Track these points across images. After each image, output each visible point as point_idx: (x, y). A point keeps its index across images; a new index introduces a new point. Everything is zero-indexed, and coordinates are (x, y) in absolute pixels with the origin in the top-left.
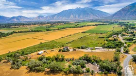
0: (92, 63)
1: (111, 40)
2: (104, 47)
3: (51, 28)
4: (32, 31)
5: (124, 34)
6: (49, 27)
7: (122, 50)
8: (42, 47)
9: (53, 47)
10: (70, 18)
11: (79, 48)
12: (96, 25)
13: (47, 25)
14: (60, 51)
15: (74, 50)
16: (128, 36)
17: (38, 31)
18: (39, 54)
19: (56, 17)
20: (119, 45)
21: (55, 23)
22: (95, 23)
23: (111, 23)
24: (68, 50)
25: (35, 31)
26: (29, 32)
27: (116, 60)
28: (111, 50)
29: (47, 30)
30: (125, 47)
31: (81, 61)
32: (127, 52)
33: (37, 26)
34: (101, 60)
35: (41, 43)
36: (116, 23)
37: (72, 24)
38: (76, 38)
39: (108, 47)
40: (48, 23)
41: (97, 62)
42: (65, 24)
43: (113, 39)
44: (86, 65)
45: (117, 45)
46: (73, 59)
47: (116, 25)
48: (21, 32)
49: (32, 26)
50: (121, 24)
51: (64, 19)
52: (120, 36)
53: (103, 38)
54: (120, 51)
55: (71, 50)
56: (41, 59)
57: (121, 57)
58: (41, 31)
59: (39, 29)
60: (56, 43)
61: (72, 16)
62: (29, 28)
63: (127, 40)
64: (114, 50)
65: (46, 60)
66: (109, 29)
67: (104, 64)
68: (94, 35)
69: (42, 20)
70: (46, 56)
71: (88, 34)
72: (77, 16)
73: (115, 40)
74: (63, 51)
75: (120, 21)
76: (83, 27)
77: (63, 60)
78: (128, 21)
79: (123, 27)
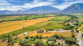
0: (60, 39)
1: (66, 25)
2: (64, 29)
3: (28, 18)
4: (16, 20)
5: (72, 21)
6: (26, 17)
7: (75, 31)
8: (25, 30)
9: (32, 30)
10: (38, 12)
11: (49, 30)
13: (25, 16)
14: (38, 32)
15: (47, 31)
16: (75, 22)
17: (19, 20)
18: (25, 35)
19: (29, 11)
20: (72, 28)
21: (29, 15)
22: (54, 15)
23: (63, 15)
24: (43, 32)
25: (18, 20)
26: (14, 20)
27: (73, 36)
28: (68, 31)
29: (26, 19)
30: (76, 29)
31: (53, 38)
32: (78, 32)
33: (18, 17)
34: (65, 37)
35: (24, 28)
36: (66, 15)
38: (45, 24)
39: (66, 29)
40: (25, 15)
41: (62, 38)
42: (36, 15)
43: (67, 24)
45: (71, 28)
46: (47, 37)
47: (66, 16)
48: (8, 20)
49: (15, 17)
51: (35, 13)
52: (70, 22)
53: (61, 23)
54: (73, 31)
55: (45, 32)
56: (27, 38)
57: (75, 35)
58: (22, 20)
59: (20, 19)
60: (33, 27)
61: (39, 11)
62: (13, 18)
63: (75, 25)
64: (70, 31)
65: (31, 38)
66: (63, 18)
68: (55, 22)
69: (21, 13)
70: (30, 36)
71: (52, 21)
72: (43, 11)
73: (69, 25)
74: (40, 32)
75: (68, 14)
76: (47, 17)
77: (41, 38)
78: (72, 14)
79: (70, 17)
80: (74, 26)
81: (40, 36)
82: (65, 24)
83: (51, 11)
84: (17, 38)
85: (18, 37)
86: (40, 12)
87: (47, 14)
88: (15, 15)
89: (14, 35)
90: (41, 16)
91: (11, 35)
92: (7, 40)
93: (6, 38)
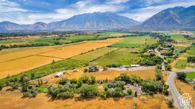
0: (132, 84)
1: (147, 56)
2: (141, 65)
3: (61, 41)
4: (33, 45)
5: (161, 47)
6: (57, 39)
7: (163, 67)
8: (56, 68)
9: (73, 67)
10: (85, 27)
11: (110, 66)
12: (124, 37)
13: (53, 36)
14: (86, 71)
15: (105, 69)
16: (166, 51)
17: (42, 45)
18: (57, 77)
19: (63, 25)
20: (158, 61)
21: (64, 33)
22: (121, 35)
23: (142, 35)
24: (97, 70)
25: (37, 45)
26: (28, 46)
27: (159, 78)
28: (150, 67)
29: (57, 44)
30: (165, 63)
31: (118, 82)
32: (169, 69)
33: (37, 37)
34: (142, 80)
35: (54, 62)
36: (148, 34)
37: (90, 35)
38: (102, 54)
39: (146, 64)
40: (54, 33)
41: (137, 82)
42: (79, 34)
43: (149, 54)
44: (125, 86)
45: (156, 61)
46: (106, 81)
47: (148, 37)
48: (15, 46)
49: (30, 37)
50: (154, 35)
51: (77, 28)
52: (156, 50)
53: (137, 53)
54: (161, 68)
55: (101, 70)
56: (63, 83)
57: (164, 75)
58: (47, 45)
59: (44, 43)
60: (76, 61)
61: (88, 24)
62: (25, 41)
63: (167, 55)
64: (154, 67)
65: (71, 83)
66: (142, 41)
67: (148, 83)
68: (123, 49)
69: (43, 29)
70: (70, 78)
71: (116, 49)
72: (95, 24)
73: (152, 55)
74: (90, 72)
75: (153, 32)
76: (106, 39)
77: (93, 82)
78: (161, 32)
79: (158, 39)
80: (162, 57)
81: (90, 79)
82: (145, 54)
83: (116, 26)
84: (42, 83)
85: (44, 82)
86: (88, 27)
87: (105, 31)
88: (30, 35)
89: (33, 77)
90: (92, 37)
91: (26, 78)
92: (20, 88)
93: (17, 84)
